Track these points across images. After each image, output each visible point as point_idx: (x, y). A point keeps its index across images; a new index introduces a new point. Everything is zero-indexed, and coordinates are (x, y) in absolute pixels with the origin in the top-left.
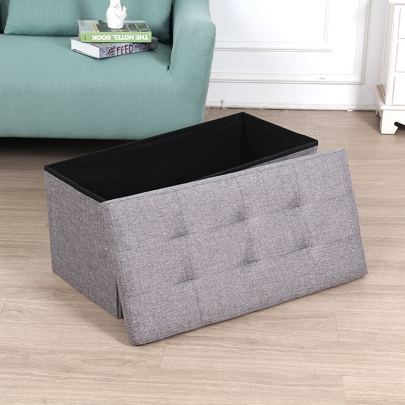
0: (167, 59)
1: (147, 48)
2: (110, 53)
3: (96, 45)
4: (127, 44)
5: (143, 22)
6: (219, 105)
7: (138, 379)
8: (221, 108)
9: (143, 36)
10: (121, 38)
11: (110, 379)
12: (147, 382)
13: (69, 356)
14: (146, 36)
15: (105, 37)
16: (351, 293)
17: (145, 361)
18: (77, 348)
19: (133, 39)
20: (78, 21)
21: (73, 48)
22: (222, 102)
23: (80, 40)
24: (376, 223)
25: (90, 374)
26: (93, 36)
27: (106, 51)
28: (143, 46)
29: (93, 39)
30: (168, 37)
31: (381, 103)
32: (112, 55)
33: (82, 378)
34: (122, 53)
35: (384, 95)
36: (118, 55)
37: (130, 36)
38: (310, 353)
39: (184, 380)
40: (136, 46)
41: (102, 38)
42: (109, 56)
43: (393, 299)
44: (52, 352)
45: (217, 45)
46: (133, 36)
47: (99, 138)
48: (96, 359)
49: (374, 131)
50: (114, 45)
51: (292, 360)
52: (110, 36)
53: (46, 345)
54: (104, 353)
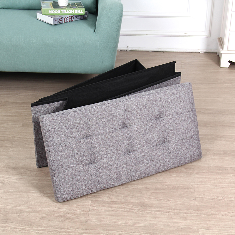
0: (94, 25)
1: (82, 18)
2: (60, 21)
3: (51, 16)
4: (70, 16)
5: (80, 1)
6: (125, 49)
7: (73, 231)
8: (126, 51)
9: (80, 11)
10: (66, 12)
11: (56, 231)
12: (79, 233)
13: (32, 215)
14: (82, 11)
15: (57, 12)
16: (203, 172)
17: (78, 218)
18: (37, 209)
19: (74, 13)
20: (41, 1)
21: (38, 18)
22: (127, 47)
23: (42, 13)
24: (218, 125)
25: (45, 227)
26: (49, 11)
27: (57, 20)
28: (80, 17)
29: (50, 13)
30: (95, 10)
31: (221, 49)
32: (61, 22)
33: (39, 229)
34: (67, 21)
35: (222, 44)
36: (64, 23)
37: (72, 11)
38: (179, 213)
39: (102, 231)
40: (75, 17)
41: (55, 12)
42: (59, 23)
43: (229, 176)
44: (22, 211)
45: (124, 14)
46: (73, 11)
47: (53, 73)
48: (48, 216)
49: (216, 66)
50: (62, 16)
51: (168, 218)
52: (60, 11)
53: (18, 207)
54: (53, 212)
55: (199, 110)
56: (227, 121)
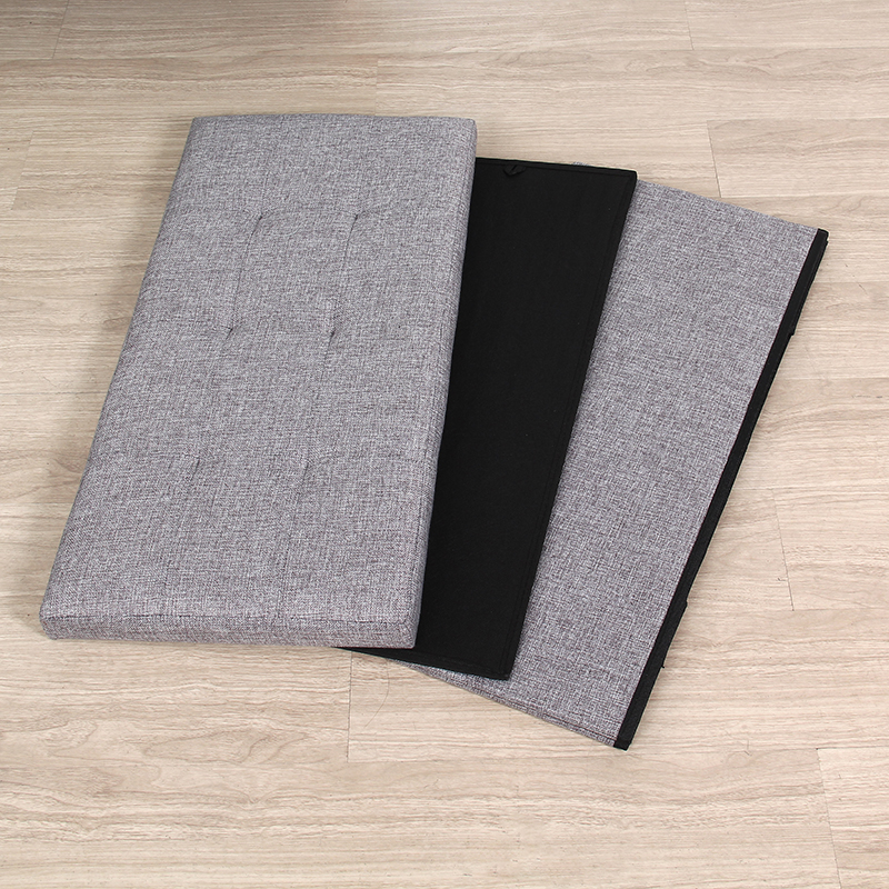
7: (293, 812)
11: (221, 818)
12: (319, 822)
13: (107, 730)
16: (804, 419)
17: (306, 736)
18: (126, 694)
24: (835, 141)
25: (167, 798)
33: (147, 816)
39: (413, 803)
44: (61, 715)
48: (176, 734)
53: (43, 688)
54: (197, 709)
55: (747, 61)
56: (867, 116)
